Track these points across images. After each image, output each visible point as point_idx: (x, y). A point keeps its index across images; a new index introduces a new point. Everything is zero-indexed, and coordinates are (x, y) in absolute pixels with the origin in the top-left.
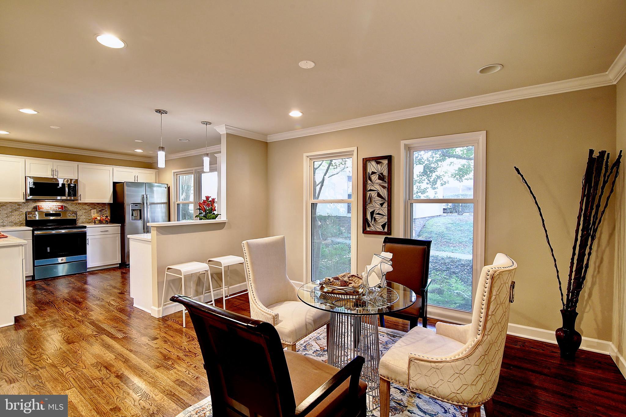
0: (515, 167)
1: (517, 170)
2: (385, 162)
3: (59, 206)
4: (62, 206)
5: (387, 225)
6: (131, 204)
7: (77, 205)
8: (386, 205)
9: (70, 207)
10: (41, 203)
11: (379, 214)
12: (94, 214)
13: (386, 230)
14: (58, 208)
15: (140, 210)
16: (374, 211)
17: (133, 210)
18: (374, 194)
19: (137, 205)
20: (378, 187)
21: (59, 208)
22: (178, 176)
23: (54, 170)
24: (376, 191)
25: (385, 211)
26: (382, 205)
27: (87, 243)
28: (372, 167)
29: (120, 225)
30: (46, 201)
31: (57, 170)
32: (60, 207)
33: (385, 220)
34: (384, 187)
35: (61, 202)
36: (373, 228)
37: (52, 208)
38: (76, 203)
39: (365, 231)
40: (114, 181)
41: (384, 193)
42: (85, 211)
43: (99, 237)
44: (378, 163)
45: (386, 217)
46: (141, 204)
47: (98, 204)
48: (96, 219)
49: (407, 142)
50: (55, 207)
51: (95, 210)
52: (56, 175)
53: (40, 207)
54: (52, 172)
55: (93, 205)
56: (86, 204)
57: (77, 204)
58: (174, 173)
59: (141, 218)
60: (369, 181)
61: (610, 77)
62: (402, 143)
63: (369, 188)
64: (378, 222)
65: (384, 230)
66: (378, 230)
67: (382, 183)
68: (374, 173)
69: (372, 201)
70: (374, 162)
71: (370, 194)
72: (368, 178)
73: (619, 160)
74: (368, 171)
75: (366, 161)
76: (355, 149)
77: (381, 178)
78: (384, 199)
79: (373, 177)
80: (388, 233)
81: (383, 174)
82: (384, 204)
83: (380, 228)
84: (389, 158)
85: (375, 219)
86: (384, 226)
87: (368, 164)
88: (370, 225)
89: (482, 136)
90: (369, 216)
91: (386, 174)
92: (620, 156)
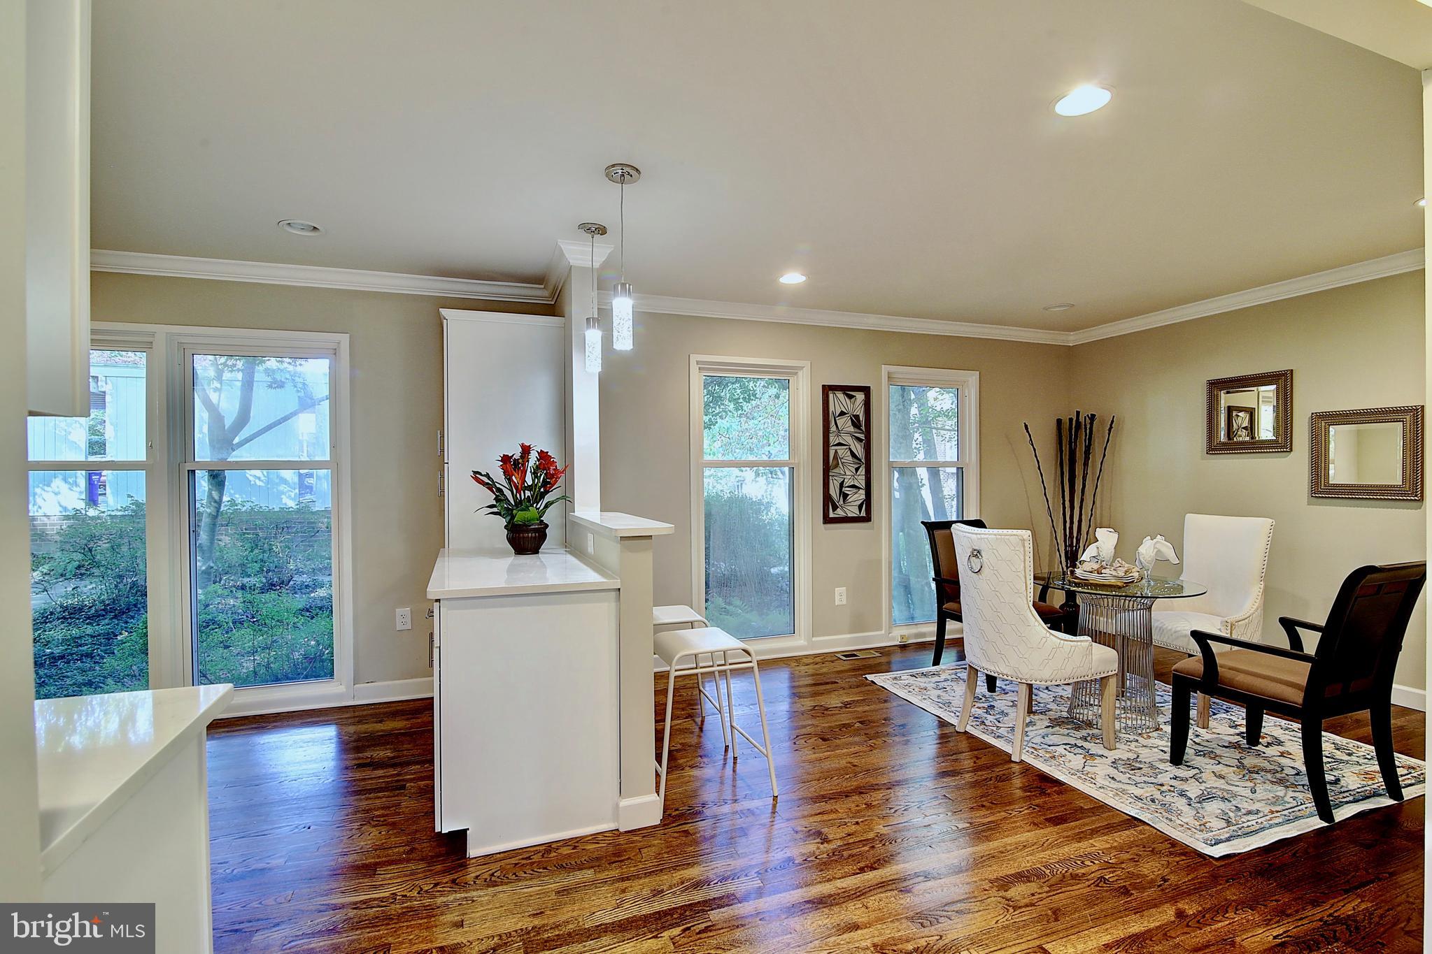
0: (1025, 423)
1: (1026, 427)
2: (860, 397)
5: (864, 506)
8: (862, 471)
11: (853, 486)
13: (863, 514)
16: (844, 481)
18: (842, 451)
20: (848, 440)
24: (847, 445)
25: (861, 481)
26: (857, 470)
28: (838, 402)
33: (861, 495)
34: (859, 440)
36: (840, 513)
39: (827, 520)
41: (859, 450)
44: (851, 397)
49: (893, 368)
60: (833, 428)
61: (1072, 338)
62: (885, 369)
63: (833, 439)
64: (850, 500)
65: (860, 513)
66: (849, 515)
67: (856, 433)
68: (842, 414)
69: (839, 464)
70: (840, 395)
71: (836, 452)
72: (833, 423)
73: (1111, 425)
74: (831, 408)
75: (827, 389)
76: (807, 364)
77: (854, 424)
78: (860, 460)
79: (841, 421)
80: (867, 519)
81: (857, 417)
82: (861, 469)
83: (852, 511)
84: (866, 390)
85: (845, 496)
86: (860, 507)
87: (831, 396)
88: (835, 508)
89: (974, 377)
90: (834, 492)
91: (862, 418)
92: (1112, 422)
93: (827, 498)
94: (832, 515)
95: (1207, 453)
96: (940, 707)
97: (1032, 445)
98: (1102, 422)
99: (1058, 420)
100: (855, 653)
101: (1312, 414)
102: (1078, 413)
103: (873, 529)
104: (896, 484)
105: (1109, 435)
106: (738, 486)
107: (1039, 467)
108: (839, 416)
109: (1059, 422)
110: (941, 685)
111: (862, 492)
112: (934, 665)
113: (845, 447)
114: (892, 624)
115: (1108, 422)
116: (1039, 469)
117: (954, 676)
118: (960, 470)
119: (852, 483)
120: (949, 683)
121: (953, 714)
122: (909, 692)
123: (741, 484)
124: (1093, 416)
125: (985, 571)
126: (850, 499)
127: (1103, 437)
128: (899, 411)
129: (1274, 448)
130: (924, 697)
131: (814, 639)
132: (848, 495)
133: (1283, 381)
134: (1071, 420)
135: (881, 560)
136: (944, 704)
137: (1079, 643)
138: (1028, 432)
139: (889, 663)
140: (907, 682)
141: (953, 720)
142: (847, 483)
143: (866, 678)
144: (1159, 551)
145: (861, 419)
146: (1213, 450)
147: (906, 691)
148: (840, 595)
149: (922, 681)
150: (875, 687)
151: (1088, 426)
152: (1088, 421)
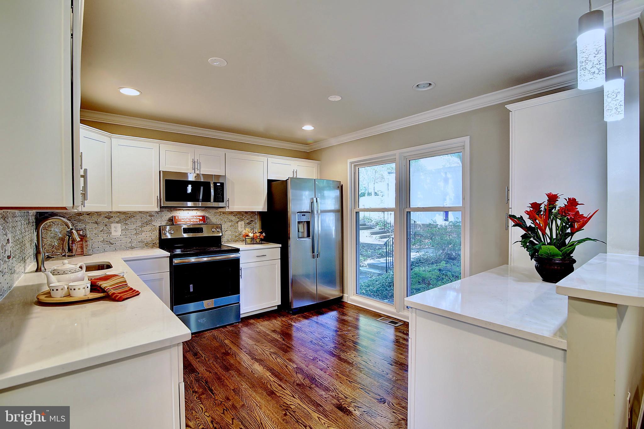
3: (200, 216)
4: (203, 217)
6: (298, 213)
7: (221, 216)
9: (213, 218)
10: (178, 212)
12: (242, 228)
14: (198, 220)
15: (308, 223)
17: (299, 222)
19: (305, 215)
21: (200, 220)
22: (357, 168)
23: (196, 161)
27: (240, 275)
29: (280, 245)
30: (184, 210)
31: (199, 162)
32: (201, 218)
35: (203, 211)
37: (192, 220)
38: (220, 212)
40: (268, 179)
42: (230, 224)
43: (253, 265)
46: (310, 212)
47: (246, 213)
48: (247, 236)
50: (195, 218)
51: (243, 223)
52: (198, 169)
53: (177, 218)
54: (194, 164)
55: (241, 215)
56: (232, 213)
57: (222, 213)
58: (351, 163)
59: (308, 236)
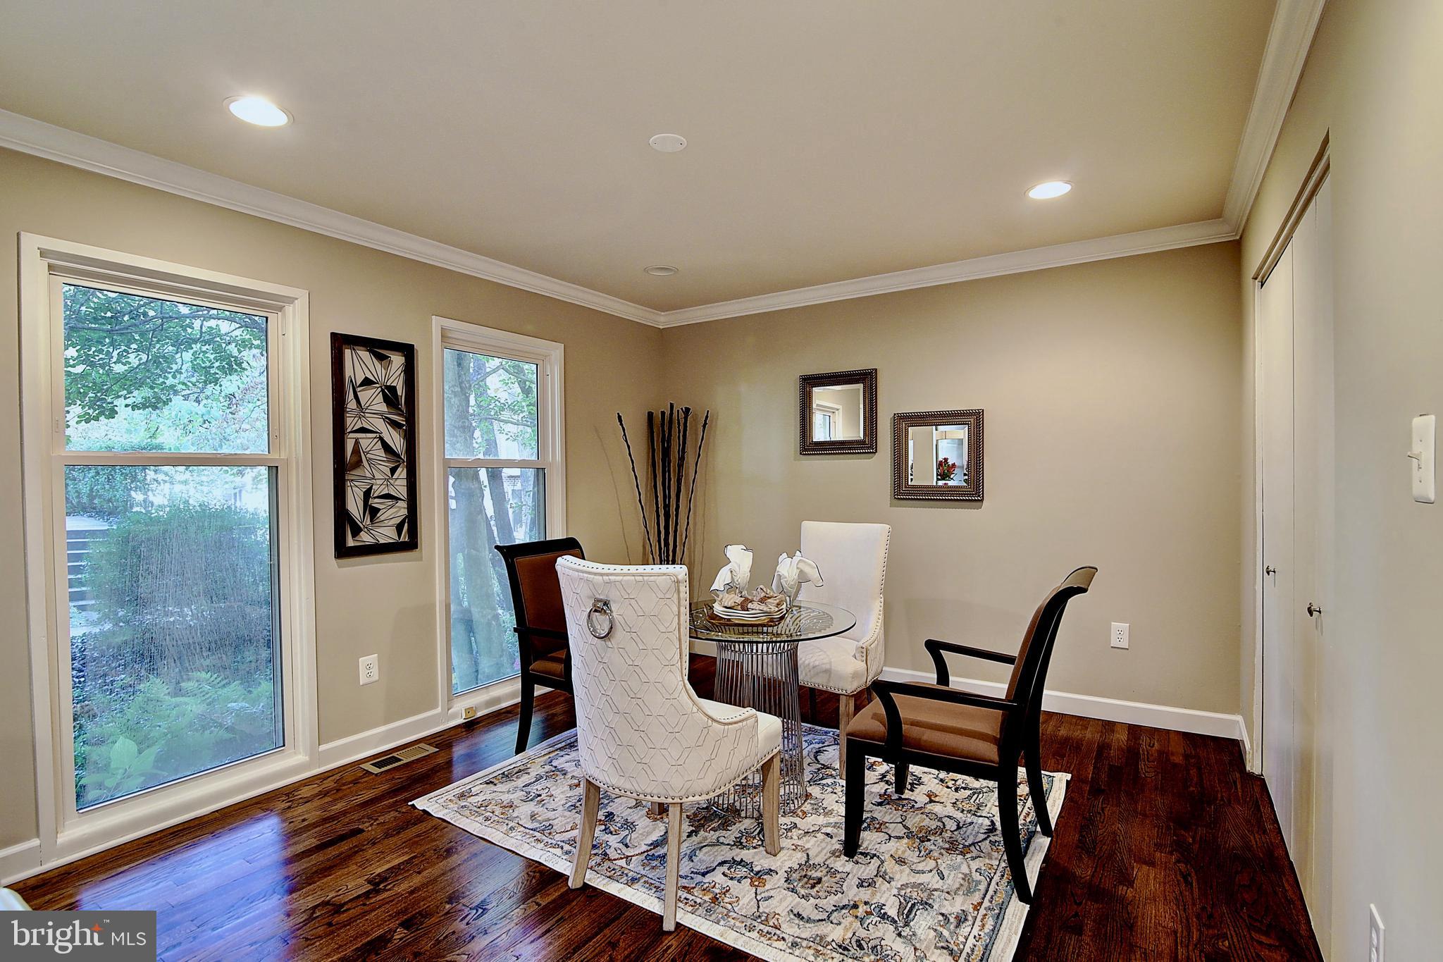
0: (618, 414)
1: (620, 418)
2: (397, 360)
5: (406, 525)
8: (402, 473)
11: (388, 496)
13: (405, 537)
16: (371, 488)
18: (366, 442)
20: (380, 425)
24: (377, 432)
25: (400, 488)
26: (393, 471)
28: (359, 365)
33: (401, 510)
34: (397, 424)
36: (366, 538)
39: (342, 551)
41: (396, 441)
44: (381, 358)
45: (404, 504)
49: (449, 322)
60: (351, 404)
61: (662, 319)
62: (437, 323)
63: (351, 422)
64: (382, 518)
65: (399, 538)
66: (382, 541)
67: (390, 413)
68: (367, 382)
69: (361, 461)
70: (365, 354)
71: (357, 442)
72: (350, 396)
73: (705, 421)
74: (348, 372)
75: (340, 342)
76: (302, 295)
77: (386, 399)
78: (398, 456)
79: (365, 395)
80: (411, 544)
81: (393, 389)
82: (399, 470)
83: (386, 534)
84: (408, 351)
85: (374, 512)
86: (399, 528)
87: (347, 352)
88: (356, 531)
89: (558, 351)
90: (354, 506)
91: (401, 391)
92: (707, 417)
93: (342, 519)
94: (350, 543)
95: (801, 454)
96: (538, 840)
97: (626, 441)
98: (695, 419)
99: (649, 413)
100: (395, 754)
101: (895, 414)
102: (672, 406)
103: (421, 559)
104: (452, 492)
105: (704, 432)
106: (235, 494)
107: (633, 468)
108: (361, 385)
109: (650, 415)
110: (533, 789)
111: (403, 504)
112: (518, 752)
113: (374, 435)
114: (451, 697)
115: (702, 417)
116: (634, 471)
117: (548, 768)
118: (541, 472)
119: (385, 492)
120: (543, 783)
121: (558, 852)
122: (487, 819)
123: (240, 491)
124: (688, 410)
125: (619, 634)
126: (382, 516)
127: (697, 434)
128: (455, 394)
129: (862, 448)
130: (511, 824)
131: (323, 747)
132: (379, 510)
133: (867, 378)
134: (663, 413)
135: (434, 605)
136: (542, 832)
137: (744, 723)
138: (621, 424)
139: (449, 763)
140: (480, 798)
141: (561, 865)
142: (379, 490)
143: (413, 805)
144: (801, 571)
145: (399, 393)
146: (806, 450)
147: (481, 819)
148: (368, 668)
149: (504, 792)
150: (430, 824)
151: (682, 421)
152: (682, 415)
